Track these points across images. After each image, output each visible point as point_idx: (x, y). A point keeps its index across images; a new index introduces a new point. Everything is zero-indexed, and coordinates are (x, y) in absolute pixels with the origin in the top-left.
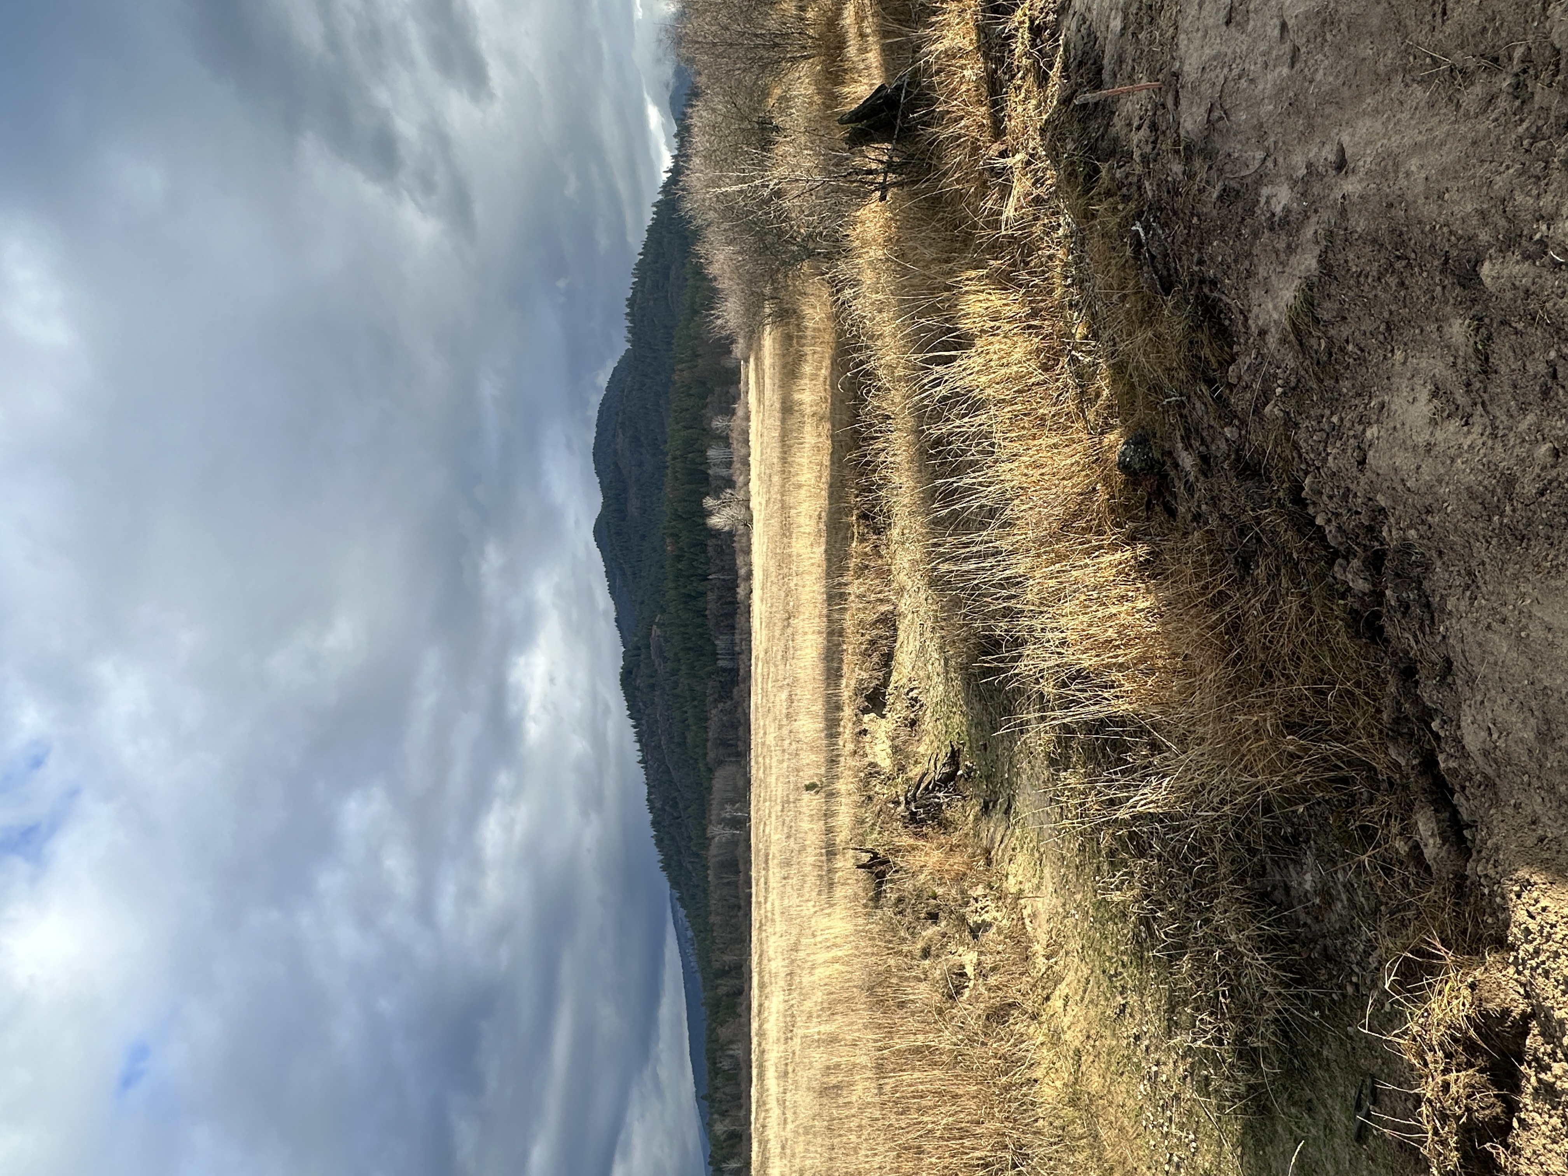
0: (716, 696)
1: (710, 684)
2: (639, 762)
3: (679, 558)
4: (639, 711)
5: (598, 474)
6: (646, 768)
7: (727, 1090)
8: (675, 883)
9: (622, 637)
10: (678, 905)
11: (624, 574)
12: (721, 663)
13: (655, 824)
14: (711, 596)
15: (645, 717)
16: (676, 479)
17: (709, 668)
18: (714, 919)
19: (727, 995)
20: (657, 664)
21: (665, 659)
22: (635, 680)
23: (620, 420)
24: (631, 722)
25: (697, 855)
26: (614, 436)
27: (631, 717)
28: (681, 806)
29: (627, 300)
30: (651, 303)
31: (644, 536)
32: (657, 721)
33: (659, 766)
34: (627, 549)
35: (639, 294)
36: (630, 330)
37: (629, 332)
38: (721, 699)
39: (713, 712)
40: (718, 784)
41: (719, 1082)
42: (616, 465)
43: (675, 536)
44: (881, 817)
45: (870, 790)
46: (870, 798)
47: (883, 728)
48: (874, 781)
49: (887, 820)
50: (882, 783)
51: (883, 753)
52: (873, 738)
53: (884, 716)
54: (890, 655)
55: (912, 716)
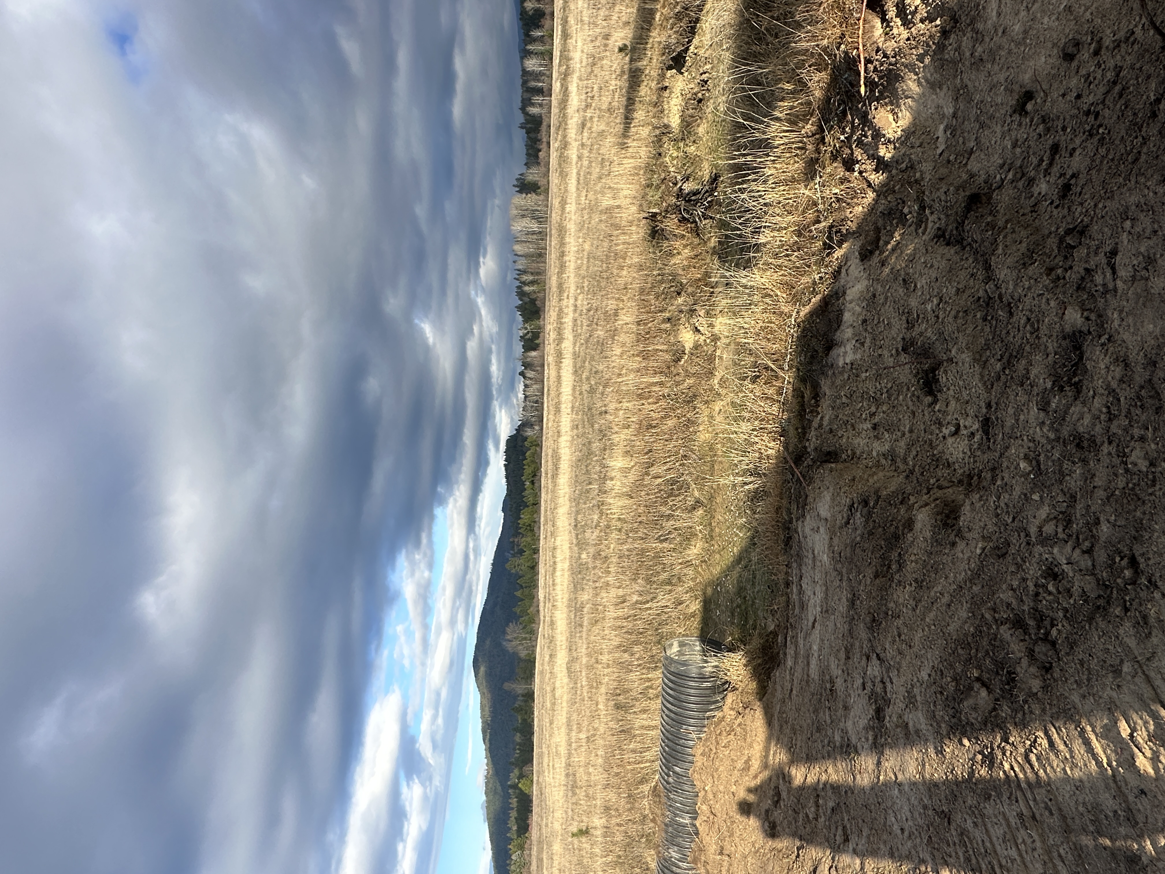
44: (663, 187)
45: (661, 146)
46: (660, 154)
47: (679, 84)
48: (665, 139)
49: (667, 193)
50: (670, 140)
51: (676, 108)
52: (671, 93)
53: (682, 73)
54: (698, 20)
55: (700, 95)
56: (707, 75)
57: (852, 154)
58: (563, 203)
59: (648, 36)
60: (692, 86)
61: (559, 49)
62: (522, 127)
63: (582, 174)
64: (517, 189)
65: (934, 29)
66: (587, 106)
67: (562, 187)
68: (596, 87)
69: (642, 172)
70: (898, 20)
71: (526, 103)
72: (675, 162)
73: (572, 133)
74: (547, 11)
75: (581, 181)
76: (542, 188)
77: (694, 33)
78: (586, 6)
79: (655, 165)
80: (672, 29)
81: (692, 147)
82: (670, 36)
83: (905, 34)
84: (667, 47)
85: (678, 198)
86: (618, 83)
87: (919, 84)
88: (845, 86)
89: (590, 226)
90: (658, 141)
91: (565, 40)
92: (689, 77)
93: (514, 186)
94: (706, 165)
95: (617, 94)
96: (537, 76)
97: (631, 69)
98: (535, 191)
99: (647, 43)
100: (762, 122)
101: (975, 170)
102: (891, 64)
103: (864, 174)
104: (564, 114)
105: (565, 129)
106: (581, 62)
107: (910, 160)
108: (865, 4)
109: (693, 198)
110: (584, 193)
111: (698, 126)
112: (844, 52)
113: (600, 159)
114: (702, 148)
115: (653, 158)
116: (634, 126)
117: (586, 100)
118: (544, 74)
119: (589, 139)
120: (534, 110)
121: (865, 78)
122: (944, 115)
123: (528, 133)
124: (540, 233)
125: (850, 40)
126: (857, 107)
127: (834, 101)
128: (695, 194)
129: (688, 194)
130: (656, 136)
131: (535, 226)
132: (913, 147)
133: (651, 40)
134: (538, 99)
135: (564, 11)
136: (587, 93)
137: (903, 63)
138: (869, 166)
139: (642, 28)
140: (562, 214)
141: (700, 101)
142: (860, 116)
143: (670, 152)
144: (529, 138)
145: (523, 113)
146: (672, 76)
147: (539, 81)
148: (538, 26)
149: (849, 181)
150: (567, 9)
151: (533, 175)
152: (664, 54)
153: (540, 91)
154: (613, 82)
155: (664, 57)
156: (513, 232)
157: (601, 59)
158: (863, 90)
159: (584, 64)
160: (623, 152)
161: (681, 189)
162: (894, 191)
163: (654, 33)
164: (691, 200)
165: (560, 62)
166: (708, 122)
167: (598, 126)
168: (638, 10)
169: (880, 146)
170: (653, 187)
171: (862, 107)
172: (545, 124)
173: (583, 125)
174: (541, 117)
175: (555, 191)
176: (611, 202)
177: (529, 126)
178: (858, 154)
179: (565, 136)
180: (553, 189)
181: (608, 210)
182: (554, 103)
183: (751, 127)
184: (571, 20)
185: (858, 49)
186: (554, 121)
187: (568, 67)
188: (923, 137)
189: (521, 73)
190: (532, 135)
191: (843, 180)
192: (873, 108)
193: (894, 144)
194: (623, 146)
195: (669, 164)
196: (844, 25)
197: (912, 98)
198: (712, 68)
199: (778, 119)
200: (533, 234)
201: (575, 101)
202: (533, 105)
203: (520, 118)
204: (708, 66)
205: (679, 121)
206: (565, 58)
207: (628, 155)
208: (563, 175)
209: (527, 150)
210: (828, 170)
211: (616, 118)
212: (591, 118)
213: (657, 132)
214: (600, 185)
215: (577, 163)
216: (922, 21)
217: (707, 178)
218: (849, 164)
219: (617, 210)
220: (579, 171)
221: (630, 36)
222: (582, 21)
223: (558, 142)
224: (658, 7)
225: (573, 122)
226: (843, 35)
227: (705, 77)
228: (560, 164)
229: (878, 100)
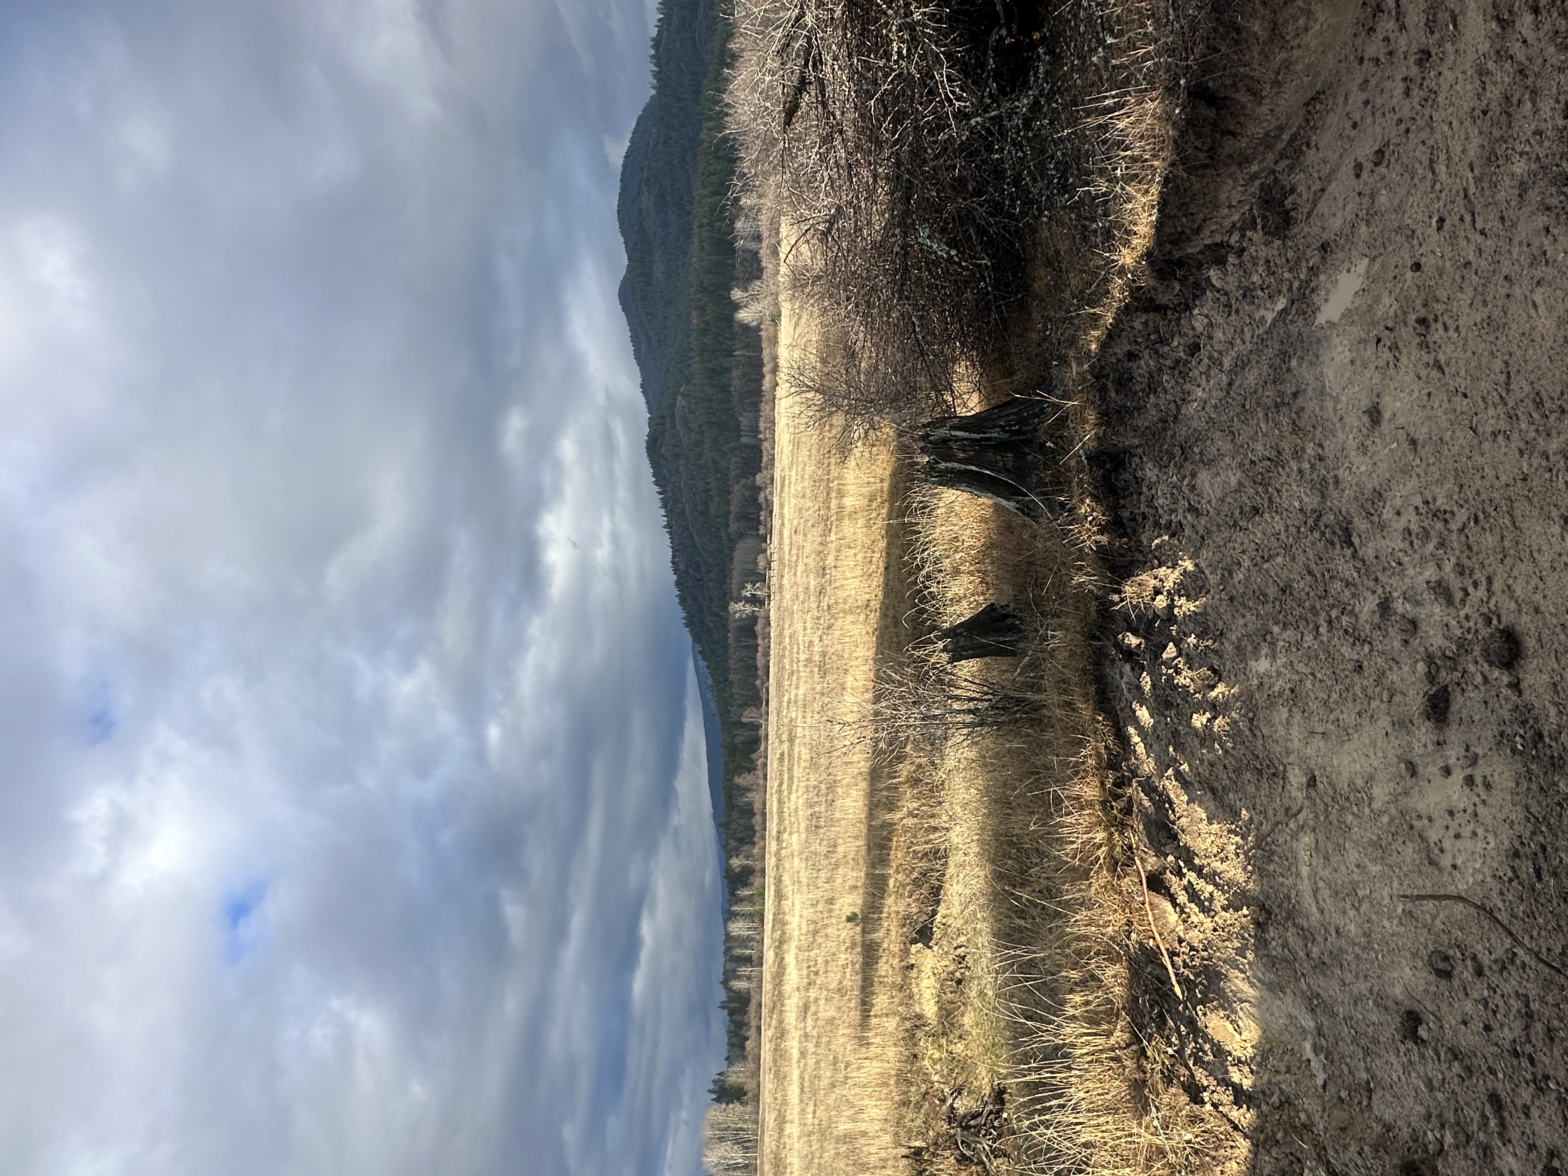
0: (739, 471)
1: (733, 459)
2: (664, 527)
3: (704, 332)
4: (664, 478)
5: (623, 233)
6: (670, 533)
7: (742, 822)
8: (697, 639)
9: (647, 403)
10: (700, 657)
11: (650, 342)
12: (744, 440)
13: (678, 584)
14: (736, 373)
15: (670, 485)
16: (703, 249)
17: (732, 444)
18: (732, 676)
19: (743, 743)
20: (682, 434)
21: (690, 430)
22: (660, 448)
23: (645, 176)
24: (657, 489)
25: (718, 616)
26: (639, 194)
27: (656, 483)
28: (703, 569)
29: (653, 39)
30: (678, 45)
31: (670, 302)
32: (681, 489)
33: (682, 533)
34: (652, 315)
35: (665, 34)
36: (656, 75)
37: (655, 77)
38: (743, 475)
39: (736, 487)
40: (739, 555)
41: (735, 815)
42: (641, 225)
43: (701, 309)
44: (926, 1105)
45: (915, 1045)
46: (915, 1056)
47: (928, 960)
48: (919, 1034)
49: (932, 1115)
50: (928, 1035)
51: (929, 992)
52: (920, 972)
53: (931, 948)
54: (940, 888)
55: (958, 974)
56: (963, 949)
57: (1192, 1076)
58: (781, 1120)
59: (882, 906)
60: (947, 963)
61: (772, 912)
62: (723, 1008)
63: (807, 1077)
64: (714, 1096)
65: (1243, 919)
66: (810, 984)
67: (778, 1095)
68: (820, 960)
69: (892, 1082)
70: (1193, 905)
71: (729, 975)
72: (938, 1067)
73: (791, 1017)
74: (757, 868)
75: (807, 1089)
76: (750, 1095)
77: (938, 902)
78: (803, 865)
79: (910, 1071)
80: (910, 897)
81: (959, 1045)
82: (909, 905)
83: (1208, 924)
84: (907, 917)
85: (949, 1123)
86: (848, 956)
87: (1252, 985)
88: (1152, 983)
89: (822, 1161)
90: (911, 1037)
91: (779, 902)
92: (941, 951)
93: (709, 1091)
94: (982, 1070)
95: (848, 970)
96: (744, 942)
97: (863, 941)
98: (739, 1099)
99: (881, 912)
100: (1051, 1022)
101: (1388, 1117)
102: (1203, 959)
103: (1221, 1109)
104: (779, 992)
105: (781, 1012)
106: (800, 929)
107: (1282, 1092)
108: (1145, 886)
109: (972, 1123)
110: (810, 1109)
111: (963, 1015)
112: (1137, 942)
113: (831, 1057)
114: (973, 1045)
115: (906, 1061)
116: (876, 1016)
117: (808, 976)
118: (753, 939)
119: (814, 1028)
120: (739, 985)
121: (1176, 975)
122: (1304, 1031)
123: (731, 1014)
124: (746, 1166)
125: (1140, 928)
126: (1177, 1009)
127: (1144, 1001)
128: (974, 1117)
129: (964, 1117)
130: (907, 1030)
131: (738, 1156)
132: (1277, 1072)
133: (886, 909)
134: (745, 970)
135: (778, 869)
136: (809, 967)
137: (1219, 959)
138: (1225, 1097)
139: (874, 895)
140: (780, 1138)
141: (959, 982)
142: (1185, 1022)
143: (930, 1053)
144: (732, 1021)
145: (725, 988)
146: (918, 952)
147: (746, 948)
148: (746, 885)
149: (1202, 1120)
150: (781, 868)
151: (737, 1075)
152: (904, 925)
153: (747, 960)
154: (843, 956)
155: (905, 930)
156: (705, 1167)
157: (826, 926)
158: (1177, 990)
159: (804, 931)
160: (864, 1050)
161: (952, 1107)
162: (1277, 1141)
163: (890, 901)
164: (971, 1127)
165: (773, 926)
166: (975, 1010)
167: (827, 1011)
168: (867, 874)
169: (1230, 1068)
170: (912, 1106)
171: (1184, 1010)
172: (754, 1002)
173: (806, 1008)
174: (749, 993)
175: (768, 1100)
176: (850, 1126)
177: (733, 1005)
178: (1200, 1075)
179: (781, 1022)
180: (766, 1097)
181: (847, 1138)
182: (767, 976)
183: (1038, 1028)
184: (786, 879)
185: (1154, 938)
186: (766, 999)
187: (783, 933)
188: (1286, 1057)
189: (724, 938)
190: (737, 1018)
191: (1194, 1120)
192: (1200, 1013)
193: (1249, 1065)
194: (863, 1042)
195: (930, 1070)
196: (1127, 910)
197: (1250, 1002)
198: (968, 940)
199: (1074, 1018)
200: (735, 1169)
201: (793, 977)
202: (739, 978)
203: (721, 995)
204: (962, 939)
205: (936, 1009)
206: (780, 922)
207: (870, 1055)
208: (780, 1078)
209: (730, 1038)
210: (1166, 1099)
211: (850, 1000)
212: (817, 1000)
213: (908, 1025)
214: (834, 1096)
215: (799, 1061)
216: (1225, 909)
217: (987, 1091)
218: (1194, 1092)
219: (862, 1141)
220: (802, 1073)
221: (860, 902)
222: (799, 882)
223: (772, 1030)
224: (891, 872)
225: (792, 1004)
226: (1129, 923)
227: (961, 951)
228: (775, 1061)
229: (1202, 1002)
